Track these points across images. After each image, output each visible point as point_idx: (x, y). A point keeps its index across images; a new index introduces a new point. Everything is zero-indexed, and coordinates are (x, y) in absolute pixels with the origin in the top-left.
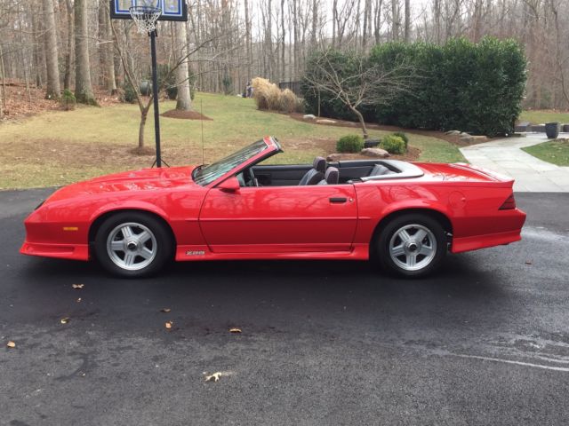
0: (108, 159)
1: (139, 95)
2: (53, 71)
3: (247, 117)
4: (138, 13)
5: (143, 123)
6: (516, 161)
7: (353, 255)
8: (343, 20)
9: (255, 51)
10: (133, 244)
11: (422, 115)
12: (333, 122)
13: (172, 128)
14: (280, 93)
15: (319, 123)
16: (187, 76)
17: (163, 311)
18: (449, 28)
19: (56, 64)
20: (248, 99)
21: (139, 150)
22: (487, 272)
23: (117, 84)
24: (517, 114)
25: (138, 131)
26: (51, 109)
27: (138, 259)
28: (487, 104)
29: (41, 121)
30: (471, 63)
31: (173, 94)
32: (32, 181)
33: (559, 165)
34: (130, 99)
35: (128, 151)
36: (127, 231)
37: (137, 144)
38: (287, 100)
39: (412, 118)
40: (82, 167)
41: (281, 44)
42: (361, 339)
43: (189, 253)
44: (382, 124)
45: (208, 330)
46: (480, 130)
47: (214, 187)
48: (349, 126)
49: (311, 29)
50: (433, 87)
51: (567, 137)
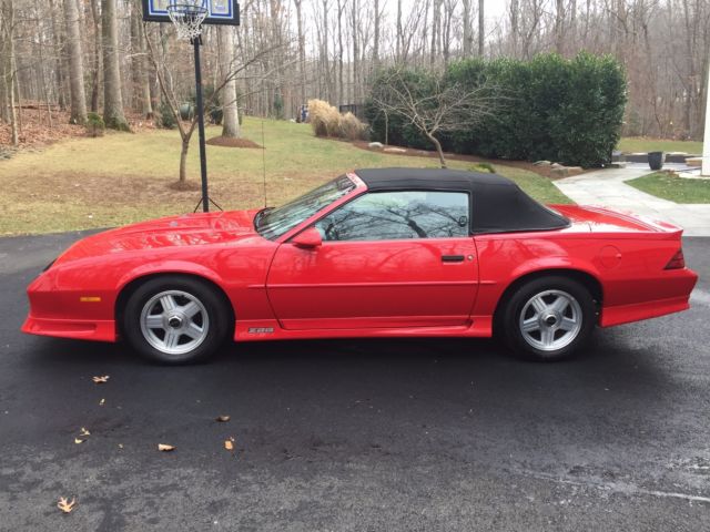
0: (143, 195)
1: (179, 119)
2: (78, 91)
3: (304, 145)
4: (178, 14)
5: (185, 152)
6: (624, 197)
7: (472, 331)
8: (408, 35)
9: (309, 70)
10: (175, 320)
11: (506, 143)
12: (404, 150)
13: (218, 158)
14: (340, 117)
15: (387, 152)
16: (235, 97)
17: (220, 420)
18: (527, 45)
19: (82, 82)
20: (303, 124)
21: (180, 185)
22: (642, 349)
23: (153, 107)
24: (616, 143)
25: (178, 161)
26: (76, 135)
27: (184, 340)
28: (582, 131)
29: (63, 149)
30: (563, 82)
31: (218, 117)
32: (50, 224)
33: (677, 202)
34: (168, 124)
35: (167, 186)
36: (168, 302)
37: (179, 177)
38: (349, 126)
39: (494, 146)
40: (111, 206)
41: (338, 63)
42: (505, 466)
43: (252, 330)
44: (459, 153)
45: (285, 451)
46: (573, 159)
47: (285, 242)
48: (422, 155)
49: (373, 45)
50: (519, 111)
51: (672, 169)
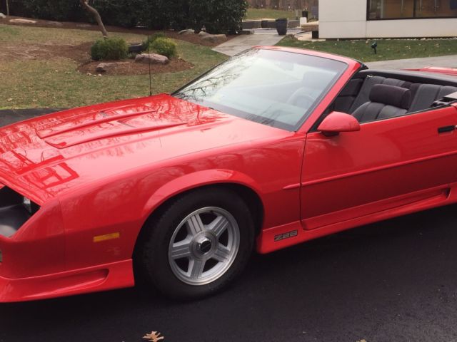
7: (448, 199)
10: (207, 243)
12: (34, 22)
36: (196, 222)
43: (279, 237)
47: (309, 131)
51: (293, 33)
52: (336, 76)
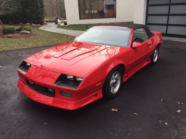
47: (131, 47)
52: (130, 33)
